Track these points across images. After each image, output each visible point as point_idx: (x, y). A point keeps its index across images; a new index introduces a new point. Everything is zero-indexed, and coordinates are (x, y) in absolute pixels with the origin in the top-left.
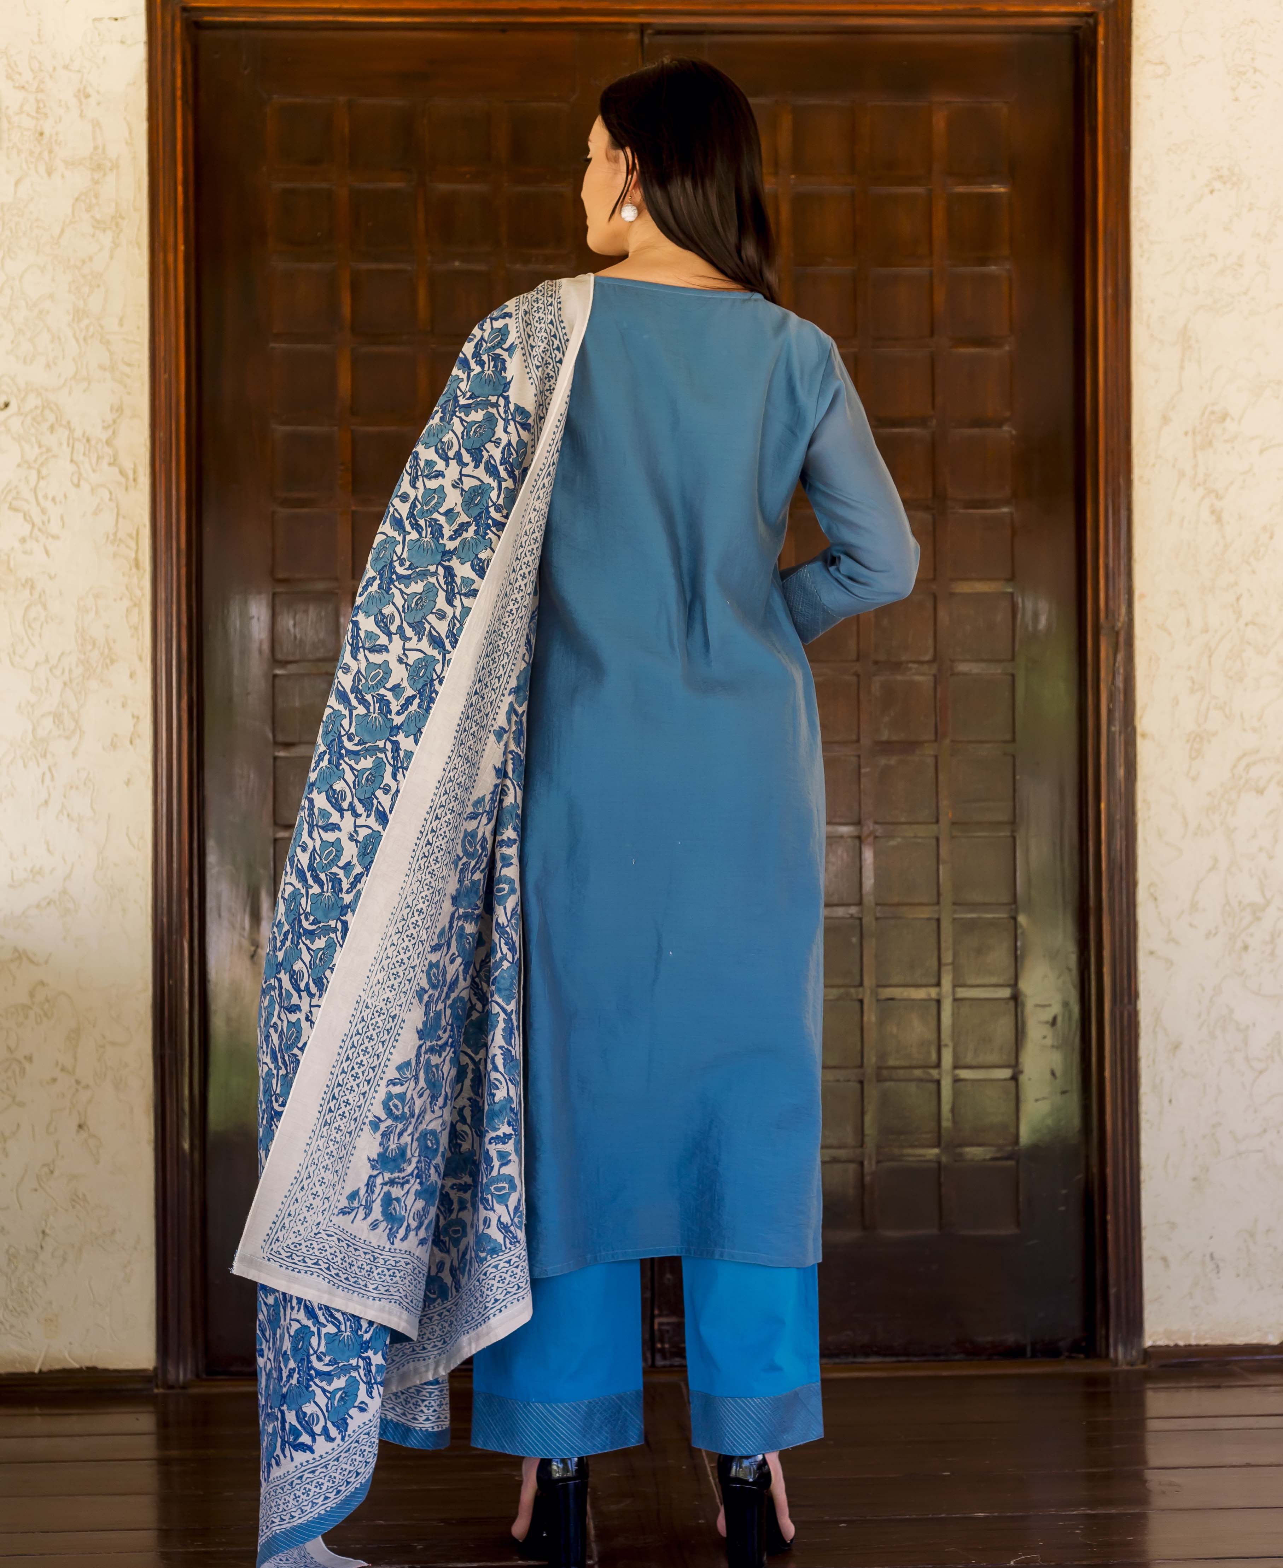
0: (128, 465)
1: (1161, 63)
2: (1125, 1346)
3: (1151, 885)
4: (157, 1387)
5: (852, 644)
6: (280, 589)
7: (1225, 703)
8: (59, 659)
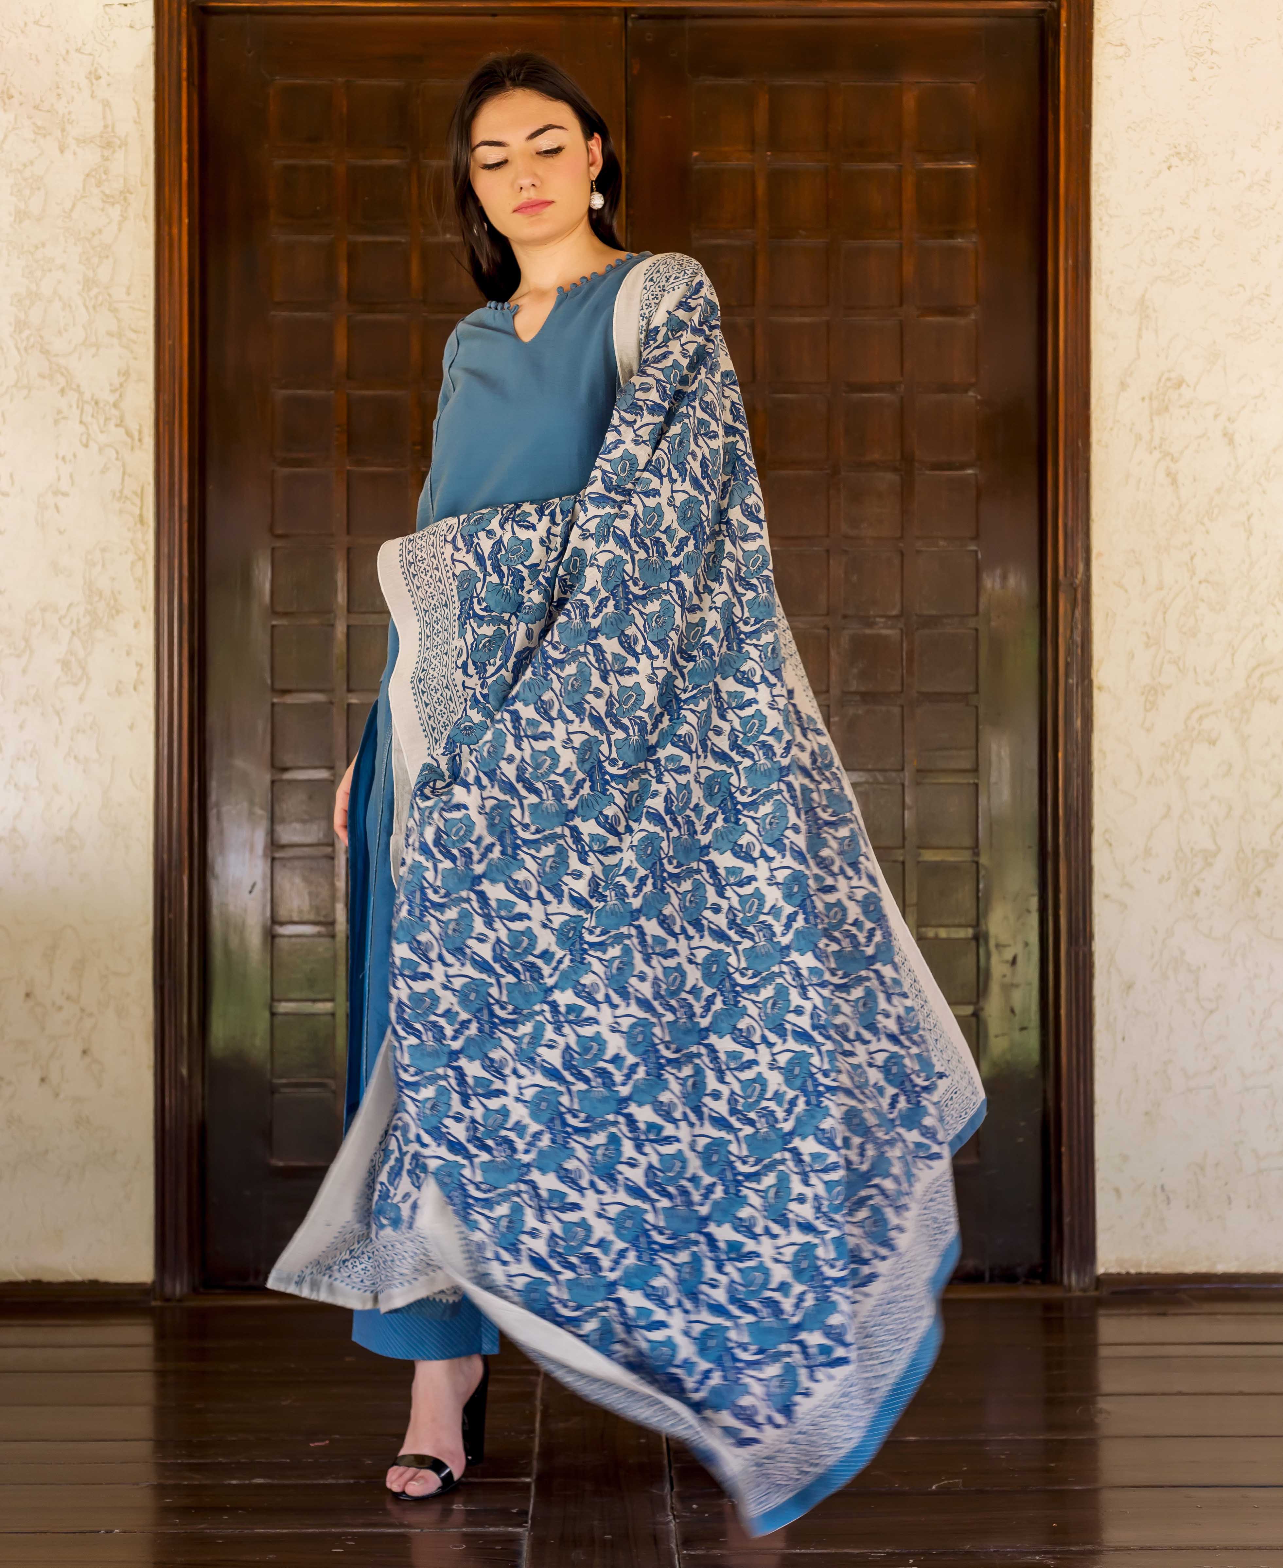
0: (134, 427)
1: (1122, 45)
2: (1078, 1273)
3: (1106, 831)
4: (155, 1299)
5: (823, 598)
6: (279, 544)
7: (1179, 658)
8: (68, 610)
